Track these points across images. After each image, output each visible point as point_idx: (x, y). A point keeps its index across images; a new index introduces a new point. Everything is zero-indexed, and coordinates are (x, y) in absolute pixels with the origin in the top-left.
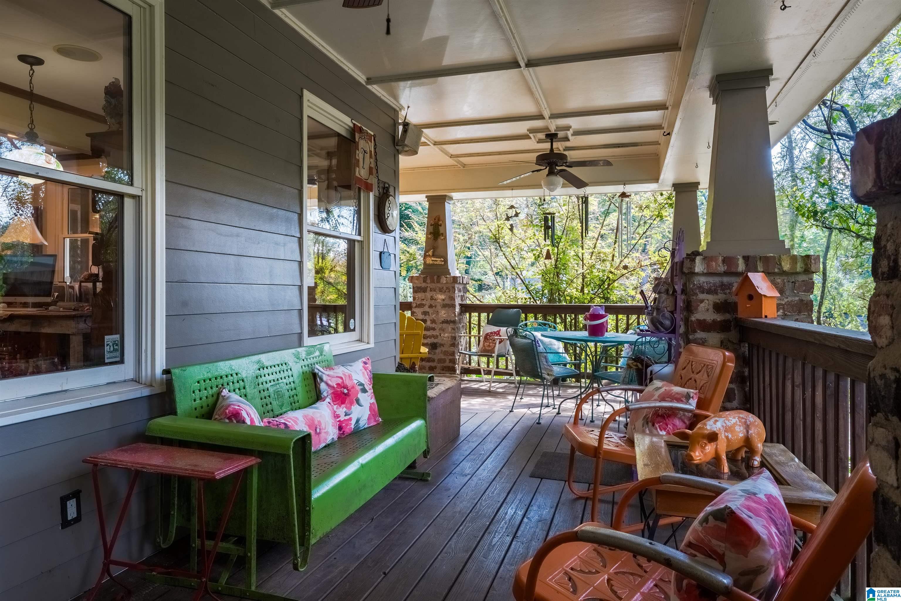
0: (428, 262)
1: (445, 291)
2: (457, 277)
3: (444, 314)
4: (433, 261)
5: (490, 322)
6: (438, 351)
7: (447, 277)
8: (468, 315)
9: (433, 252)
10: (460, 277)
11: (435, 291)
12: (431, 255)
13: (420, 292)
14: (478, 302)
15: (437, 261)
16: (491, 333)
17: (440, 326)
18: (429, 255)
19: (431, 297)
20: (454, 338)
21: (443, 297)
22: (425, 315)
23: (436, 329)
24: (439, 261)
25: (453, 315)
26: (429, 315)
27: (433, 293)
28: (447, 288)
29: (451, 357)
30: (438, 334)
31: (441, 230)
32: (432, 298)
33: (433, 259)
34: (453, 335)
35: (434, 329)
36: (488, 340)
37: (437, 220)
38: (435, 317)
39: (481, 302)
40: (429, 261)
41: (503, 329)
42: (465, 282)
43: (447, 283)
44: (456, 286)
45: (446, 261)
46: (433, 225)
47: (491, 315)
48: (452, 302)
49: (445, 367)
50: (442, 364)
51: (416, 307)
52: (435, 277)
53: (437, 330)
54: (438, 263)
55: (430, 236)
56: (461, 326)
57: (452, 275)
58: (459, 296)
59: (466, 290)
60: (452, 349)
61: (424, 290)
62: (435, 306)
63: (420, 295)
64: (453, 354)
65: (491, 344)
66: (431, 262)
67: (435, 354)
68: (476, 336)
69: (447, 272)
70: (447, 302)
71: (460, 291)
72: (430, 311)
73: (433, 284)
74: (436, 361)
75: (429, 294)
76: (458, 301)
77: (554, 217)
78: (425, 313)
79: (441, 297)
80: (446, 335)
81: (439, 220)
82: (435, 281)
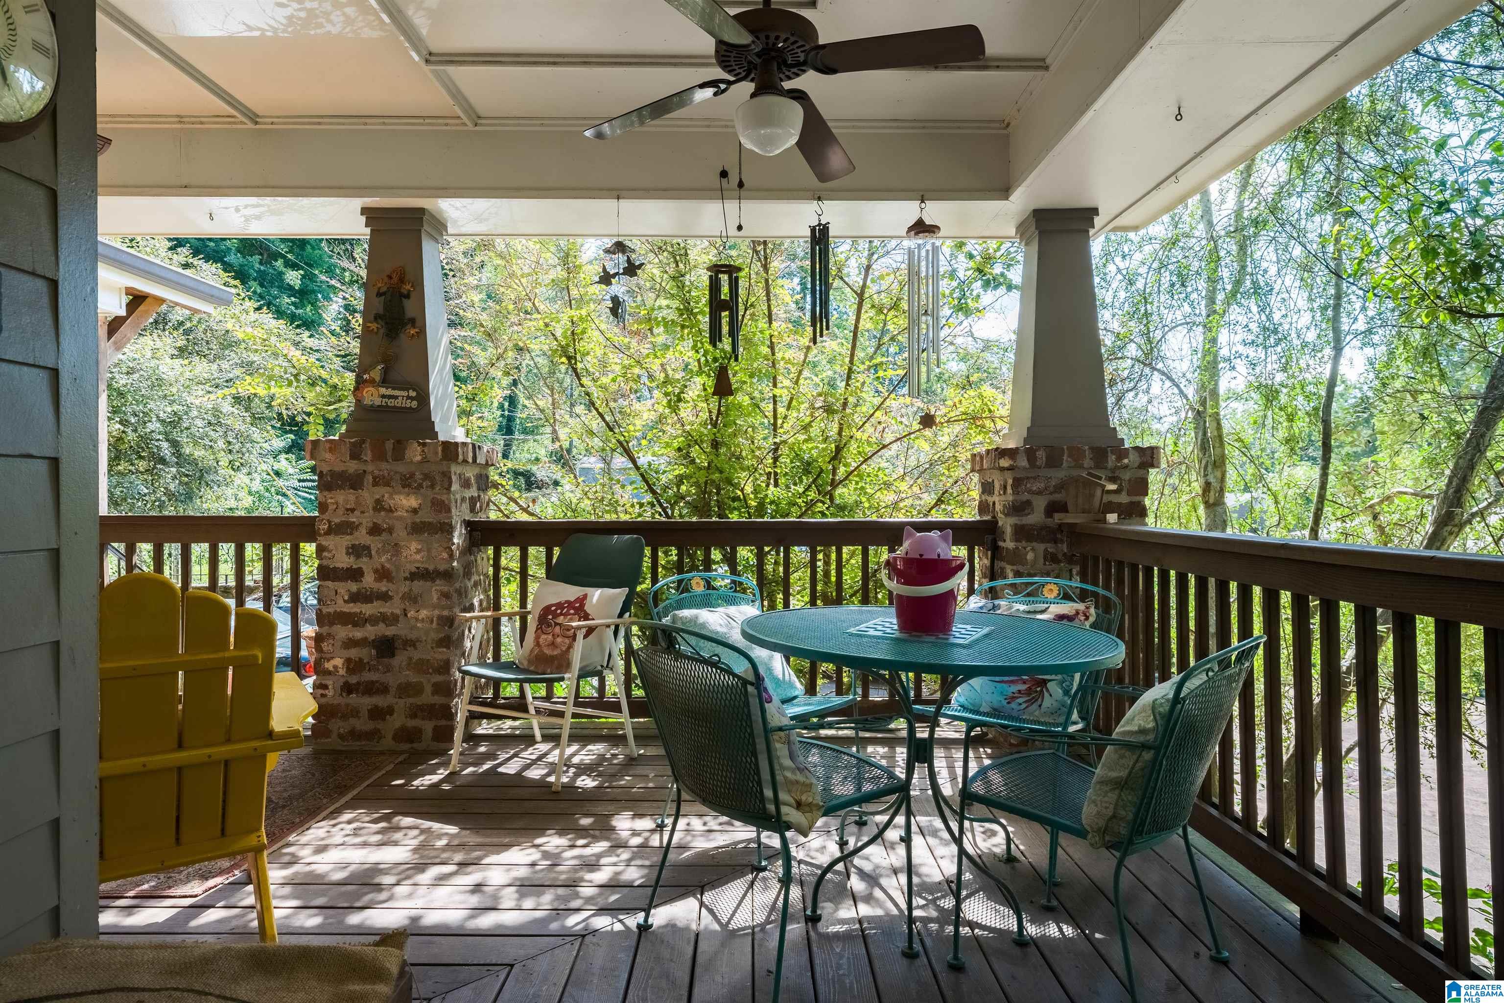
0: (367, 401)
1: (420, 486)
2: (456, 444)
3: (418, 551)
4: (383, 396)
5: (553, 573)
6: (399, 660)
7: (424, 445)
8: (490, 551)
9: (386, 372)
10: (464, 444)
11: (387, 484)
12: (378, 379)
13: (341, 487)
14: (524, 517)
15: (396, 397)
16: (560, 605)
17: (404, 587)
18: (372, 382)
19: (378, 502)
20: (449, 622)
21: (413, 502)
22: (358, 556)
23: (391, 598)
24: (402, 398)
25: (445, 555)
26: (371, 557)
27: (381, 492)
28: (426, 476)
29: (439, 678)
30: (398, 611)
31: (409, 307)
32: (379, 506)
33: (383, 391)
34: (446, 613)
35: (385, 597)
36: (549, 625)
37: (395, 279)
38: (388, 560)
39: (532, 514)
40: (372, 396)
41: (596, 595)
42: (481, 460)
43: (425, 461)
44: (455, 469)
45: (423, 398)
46: (384, 294)
47: (557, 551)
48: (442, 517)
49: (421, 708)
50: (411, 700)
51: (328, 532)
52: (389, 445)
53: (397, 600)
54: (398, 403)
55: (374, 326)
56: (470, 584)
57: (441, 438)
58: (463, 499)
59: (485, 484)
60: (441, 653)
61: (354, 482)
62: (390, 530)
63: (342, 497)
64: (445, 667)
65: (559, 640)
66: (378, 401)
67: (388, 669)
68: (515, 614)
69: (429, 430)
70: (427, 516)
71: (466, 484)
72: (375, 543)
73: (384, 465)
74: (393, 691)
75: (368, 495)
76: (459, 514)
77: (737, 278)
78: (356, 551)
79: (407, 501)
80: (424, 613)
81: (402, 280)
82: (389, 454)
